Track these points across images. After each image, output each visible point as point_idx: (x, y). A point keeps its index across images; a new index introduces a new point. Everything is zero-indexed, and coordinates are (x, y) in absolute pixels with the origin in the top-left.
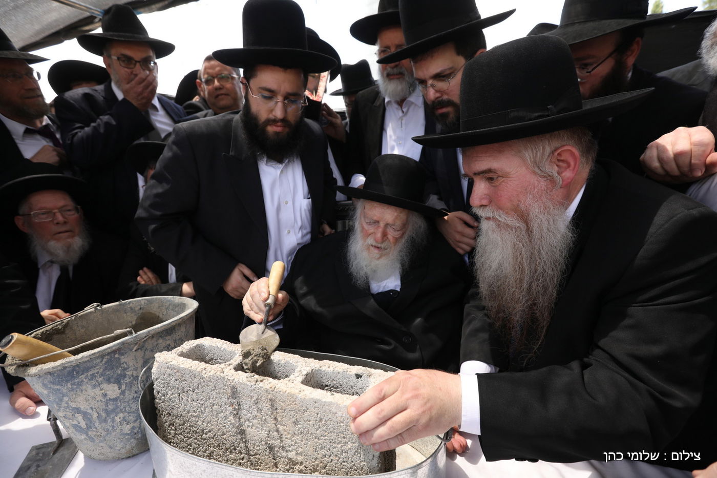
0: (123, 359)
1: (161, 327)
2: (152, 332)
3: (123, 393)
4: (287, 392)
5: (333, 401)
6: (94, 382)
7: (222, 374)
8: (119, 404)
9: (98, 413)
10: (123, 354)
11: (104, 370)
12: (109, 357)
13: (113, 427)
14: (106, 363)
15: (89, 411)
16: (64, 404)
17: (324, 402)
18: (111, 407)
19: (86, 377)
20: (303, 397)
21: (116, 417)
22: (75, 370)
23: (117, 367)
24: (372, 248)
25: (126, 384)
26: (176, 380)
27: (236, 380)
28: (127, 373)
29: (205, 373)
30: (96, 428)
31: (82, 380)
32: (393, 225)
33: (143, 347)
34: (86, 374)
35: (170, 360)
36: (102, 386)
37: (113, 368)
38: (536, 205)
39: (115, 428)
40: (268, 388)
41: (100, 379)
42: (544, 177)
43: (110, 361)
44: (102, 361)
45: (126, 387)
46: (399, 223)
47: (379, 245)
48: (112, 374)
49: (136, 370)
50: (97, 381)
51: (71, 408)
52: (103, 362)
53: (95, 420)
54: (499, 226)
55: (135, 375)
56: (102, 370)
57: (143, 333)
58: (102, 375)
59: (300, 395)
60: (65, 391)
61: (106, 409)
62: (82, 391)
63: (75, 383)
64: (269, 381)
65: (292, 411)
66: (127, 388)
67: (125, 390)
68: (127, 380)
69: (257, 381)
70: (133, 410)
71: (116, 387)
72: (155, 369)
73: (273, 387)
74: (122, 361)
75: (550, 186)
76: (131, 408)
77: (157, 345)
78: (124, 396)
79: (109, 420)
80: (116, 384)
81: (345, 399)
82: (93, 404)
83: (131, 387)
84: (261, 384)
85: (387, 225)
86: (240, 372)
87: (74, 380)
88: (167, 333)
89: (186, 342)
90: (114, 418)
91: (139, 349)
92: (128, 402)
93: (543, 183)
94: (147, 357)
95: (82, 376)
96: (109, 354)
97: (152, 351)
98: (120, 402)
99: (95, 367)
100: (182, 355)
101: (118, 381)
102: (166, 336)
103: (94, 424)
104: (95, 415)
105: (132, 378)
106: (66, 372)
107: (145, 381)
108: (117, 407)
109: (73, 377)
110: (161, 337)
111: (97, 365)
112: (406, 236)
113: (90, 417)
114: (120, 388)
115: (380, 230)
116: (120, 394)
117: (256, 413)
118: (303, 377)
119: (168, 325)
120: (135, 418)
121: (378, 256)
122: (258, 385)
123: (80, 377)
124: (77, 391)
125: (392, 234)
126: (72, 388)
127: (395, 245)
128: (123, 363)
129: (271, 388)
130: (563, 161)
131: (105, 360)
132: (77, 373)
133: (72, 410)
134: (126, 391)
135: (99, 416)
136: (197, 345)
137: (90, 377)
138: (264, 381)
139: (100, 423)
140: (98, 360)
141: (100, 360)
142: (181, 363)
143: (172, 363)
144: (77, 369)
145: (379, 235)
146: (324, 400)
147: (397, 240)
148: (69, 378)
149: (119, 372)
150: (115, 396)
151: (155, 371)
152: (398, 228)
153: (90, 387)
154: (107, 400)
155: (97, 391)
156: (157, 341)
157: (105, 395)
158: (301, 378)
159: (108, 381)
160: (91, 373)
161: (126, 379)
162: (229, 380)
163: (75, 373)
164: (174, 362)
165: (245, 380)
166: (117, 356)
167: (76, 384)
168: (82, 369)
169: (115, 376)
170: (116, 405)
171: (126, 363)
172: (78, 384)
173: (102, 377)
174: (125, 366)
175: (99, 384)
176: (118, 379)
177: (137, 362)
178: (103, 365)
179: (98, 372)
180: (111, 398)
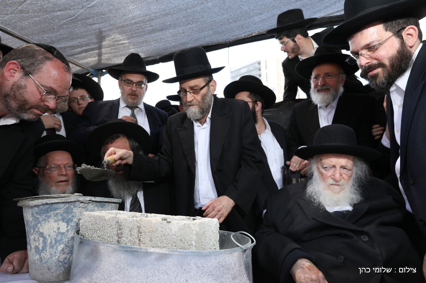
2: (93, 200)
3: (68, 231)
6: (56, 218)
8: (63, 238)
9: (51, 239)
10: (75, 207)
11: (63, 213)
12: (68, 205)
13: (55, 253)
15: (47, 237)
16: (37, 229)
18: (59, 238)
19: (53, 214)
21: (59, 246)
22: (50, 208)
23: (70, 213)
25: (71, 226)
28: (74, 219)
30: (46, 251)
31: (51, 215)
33: (86, 207)
37: (68, 213)
39: (56, 255)
41: (60, 217)
43: (68, 208)
44: (64, 207)
49: (79, 220)
50: (58, 218)
51: (39, 233)
52: (65, 208)
53: (48, 245)
55: (77, 222)
56: (62, 212)
57: (88, 198)
58: (61, 215)
60: (40, 220)
61: (56, 239)
62: (49, 222)
66: (71, 229)
67: (69, 230)
76: (68, 244)
77: (94, 210)
78: (68, 233)
79: (55, 247)
80: (66, 224)
82: (51, 232)
83: (73, 229)
90: (58, 246)
91: (84, 207)
92: (68, 239)
98: (65, 237)
99: (60, 209)
101: (68, 223)
102: (99, 207)
103: (46, 247)
104: (49, 241)
106: (45, 207)
108: (62, 240)
109: (48, 212)
110: (97, 206)
111: (61, 208)
113: (46, 241)
114: (67, 227)
116: (66, 231)
120: (68, 252)
124: (46, 221)
126: (45, 218)
132: (50, 210)
133: (39, 234)
134: (70, 230)
135: (51, 242)
137: (55, 214)
139: (49, 248)
148: (45, 212)
149: (70, 217)
150: (63, 232)
153: (53, 220)
154: (58, 232)
155: (55, 225)
157: (59, 229)
159: (63, 220)
160: (56, 212)
161: (72, 223)
163: (49, 210)
166: (72, 206)
167: (47, 216)
168: (53, 208)
169: (67, 218)
170: (62, 238)
171: (75, 213)
172: (48, 217)
173: (61, 217)
174: (74, 215)
175: (58, 221)
176: (68, 221)
177: (81, 215)
178: (63, 209)
179: (60, 213)
180: (61, 232)
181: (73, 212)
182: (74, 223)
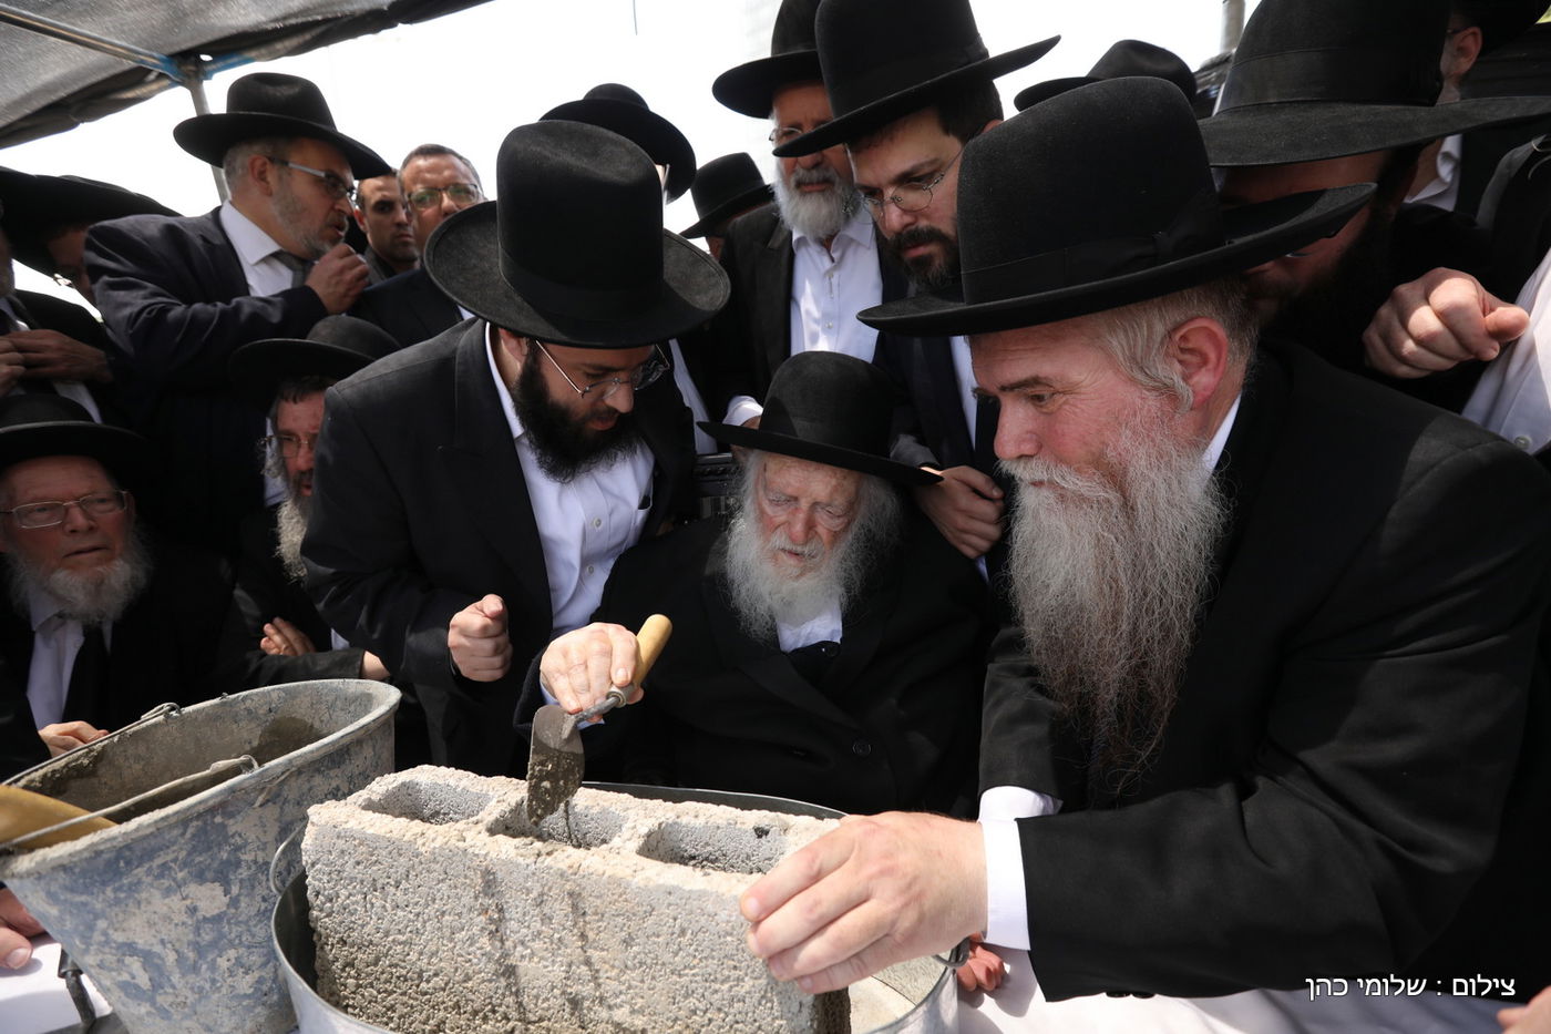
0: (234, 826)
1: (318, 749)
2: (299, 762)
3: (234, 902)
4: (606, 875)
5: (709, 888)
6: (166, 882)
7: (461, 844)
8: (226, 929)
9: (177, 951)
10: (232, 815)
11: (189, 854)
12: (200, 823)
13: (213, 981)
14: (194, 836)
15: (158, 949)
16: (97, 937)
17: (690, 891)
18: (207, 937)
19: (149, 872)
20: (641, 884)
21: (219, 960)
22: (123, 858)
23: (219, 845)
24: (784, 557)
25: (241, 881)
26: (358, 863)
27: (493, 855)
28: (243, 857)
29: (424, 844)
30: (173, 987)
31: (139, 880)
32: (829, 505)
33: (278, 795)
34: (147, 866)
35: (343, 819)
36: (185, 891)
37: (210, 848)
38: (1142, 451)
39: (219, 985)
40: (565, 868)
41: (180, 875)
42: (1154, 389)
43: (203, 831)
44: (183, 834)
45: (240, 889)
46: (840, 501)
47: (799, 549)
48: (209, 861)
49: (263, 850)
50: (174, 880)
51: (114, 945)
52: (188, 835)
53: (170, 969)
54: (1062, 498)
55: (260, 860)
56: (184, 853)
57: (277, 765)
58: (185, 864)
59: (636, 880)
60: (98, 906)
61: (197, 943)
62: (139, 903)
63: (123, 885)
64: (566, 854)
65: (618, 915)
66: (244, 891)
67: (239, 895)
68: (244, 873)
69: (539, 855)
70: (258, 939)
71: (218, 889)
72: (309, 842)
73: (576, 866)
74: (232, 830)
75: (1167, 408)
76: (253, 936)
77: (310, 789)
78: (237, 909)
79: (204, 967)
80: (217, 884)
81: (734, 881)
82: (168, 932)
83: (253, 887)
84: (549, 860)
85: (815, 505)
86: (500, 837)
87: (121, 878)
88: (333, 761)
89: (378, 779)
90: (214, 960)
91: (268, 801)
92: (246, 923)
93: (1153, 402)
94: (288, 818)
95: (139, 869)
96: (200, 816)
97: (298, 804)
98: (229, 923)
99: (168, 847)
100: (370, 806)
101: (222, 878)
102: (330, 769)
103: (168, 977)
104: (171, 957)
105: (254, 868)
106: (101, 862)
107: (285, 873)
108: (222, 936)
109: (118, 874)
110: (318, 771)
111: (174, 843)
112: (855, 528)
113: (160, 962)
114: (226, 893)
115: (801, 516)
116: (228, 906)
117: (539, 925)
118: (641, 841)
119: (333, 743)
120: (264, 959)
121: (796, 571)
122: (543, 862)
123: (135, 872)
124: (127, 905)
125: (825, 524)
126: (116, 898)
127: (832, 549)
128: (233, 836)
129: (571, 867)
130: (1191, 351)
131: (190, 831)
132: (128, 863)
133: (117, 949)
134: (242, 898)
135: (181, 959)
136: (403, 784)
137: (156, 872)
138: (555, 854)
139: (183, 975)
140: (176, 832)
141: (181, 831)
142: (367, 824)
143: (348, 826)
144: (127, 853)
145: (799, 528)
146: (687, 887)
147: (835, 536)
148: (108, 876)
149: (225, 856)
150: (216, 912)
151: (308, 847)
152: (840, 512)
153: (157, 894)
154: (198, 921)
155: (175, 902)
156: (309, 781)
157: (193, 910)
158: (637, 843)
159: (200, 877)
160: (158, 861)
161: (240, 871)
162: (476, 855)
163: (122, 864)
164: (352, 824)
165: (513, 853)
166: (218, 819)
167: (125, 888)
168: (139, 854)
169: (215, 865)
170: (220, 931)
171: (240, 836)
172: (130, 889)
173: (186, 870)
174: (239, 841)
175: (179, 887)
176: (222, 873)
177: (265, 832)
178: (186, 843)
179: (175, 860)
180: (208, 916)
181: (230, 833)
182: (250, 868)
